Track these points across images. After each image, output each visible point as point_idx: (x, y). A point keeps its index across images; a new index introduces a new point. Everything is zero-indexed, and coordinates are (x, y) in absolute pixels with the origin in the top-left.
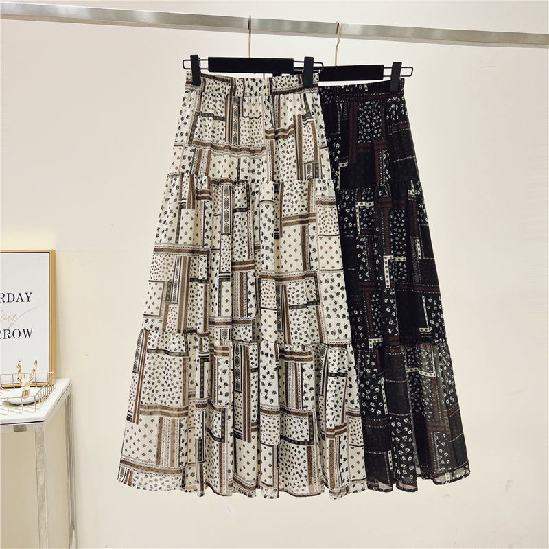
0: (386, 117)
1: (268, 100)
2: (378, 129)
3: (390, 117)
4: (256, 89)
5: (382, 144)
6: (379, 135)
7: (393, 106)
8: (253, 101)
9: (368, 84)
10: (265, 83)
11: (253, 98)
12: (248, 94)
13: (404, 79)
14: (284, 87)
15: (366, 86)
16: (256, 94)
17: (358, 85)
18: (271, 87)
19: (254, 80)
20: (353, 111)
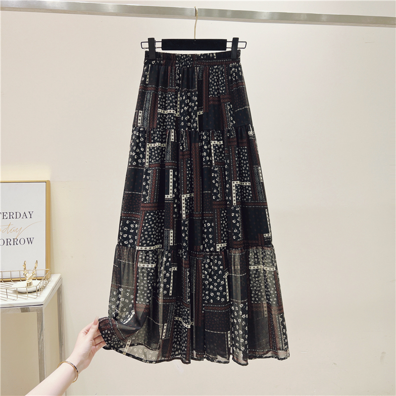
0: (228, 78)
2: (223, 87)
3: (231, 78)
5: (226, 98)
6: (224, 91)
7: (233, 69)
13: (240, 50)
15: (215, 55)
17: (209, 54)
20: (206, 73)
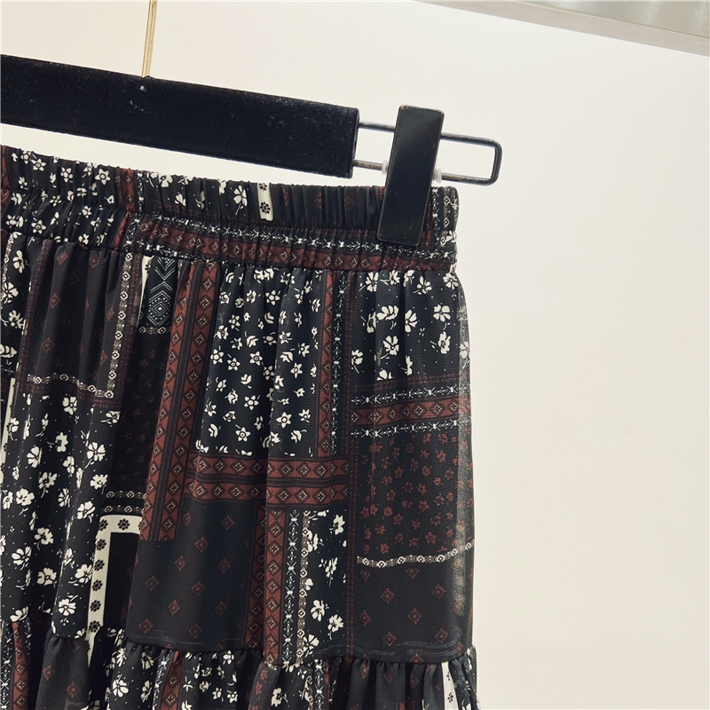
0: (345, 358)
2: (294, 408)
3: (368, 358)
5: (304, 483)
6: (297, 435)
7: (387, 313)
9: (277, 191)
13: (453, 194)
15: (265, 197)
17: (232, 185)
20: (195, 302)
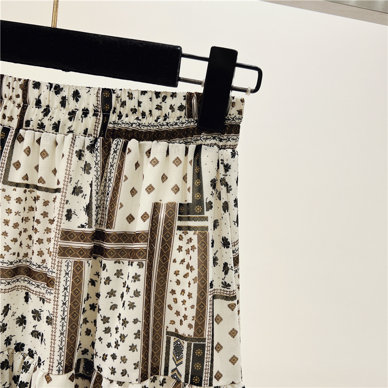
1: (91, 148)
4: (59, 114)
8: (46, 144)
10: (90, 101)
11: (47, 138)
12: (34, 124)
14: (144, 121)
16: (56, 127)
18: (106, 117)
19: (58, 89)
